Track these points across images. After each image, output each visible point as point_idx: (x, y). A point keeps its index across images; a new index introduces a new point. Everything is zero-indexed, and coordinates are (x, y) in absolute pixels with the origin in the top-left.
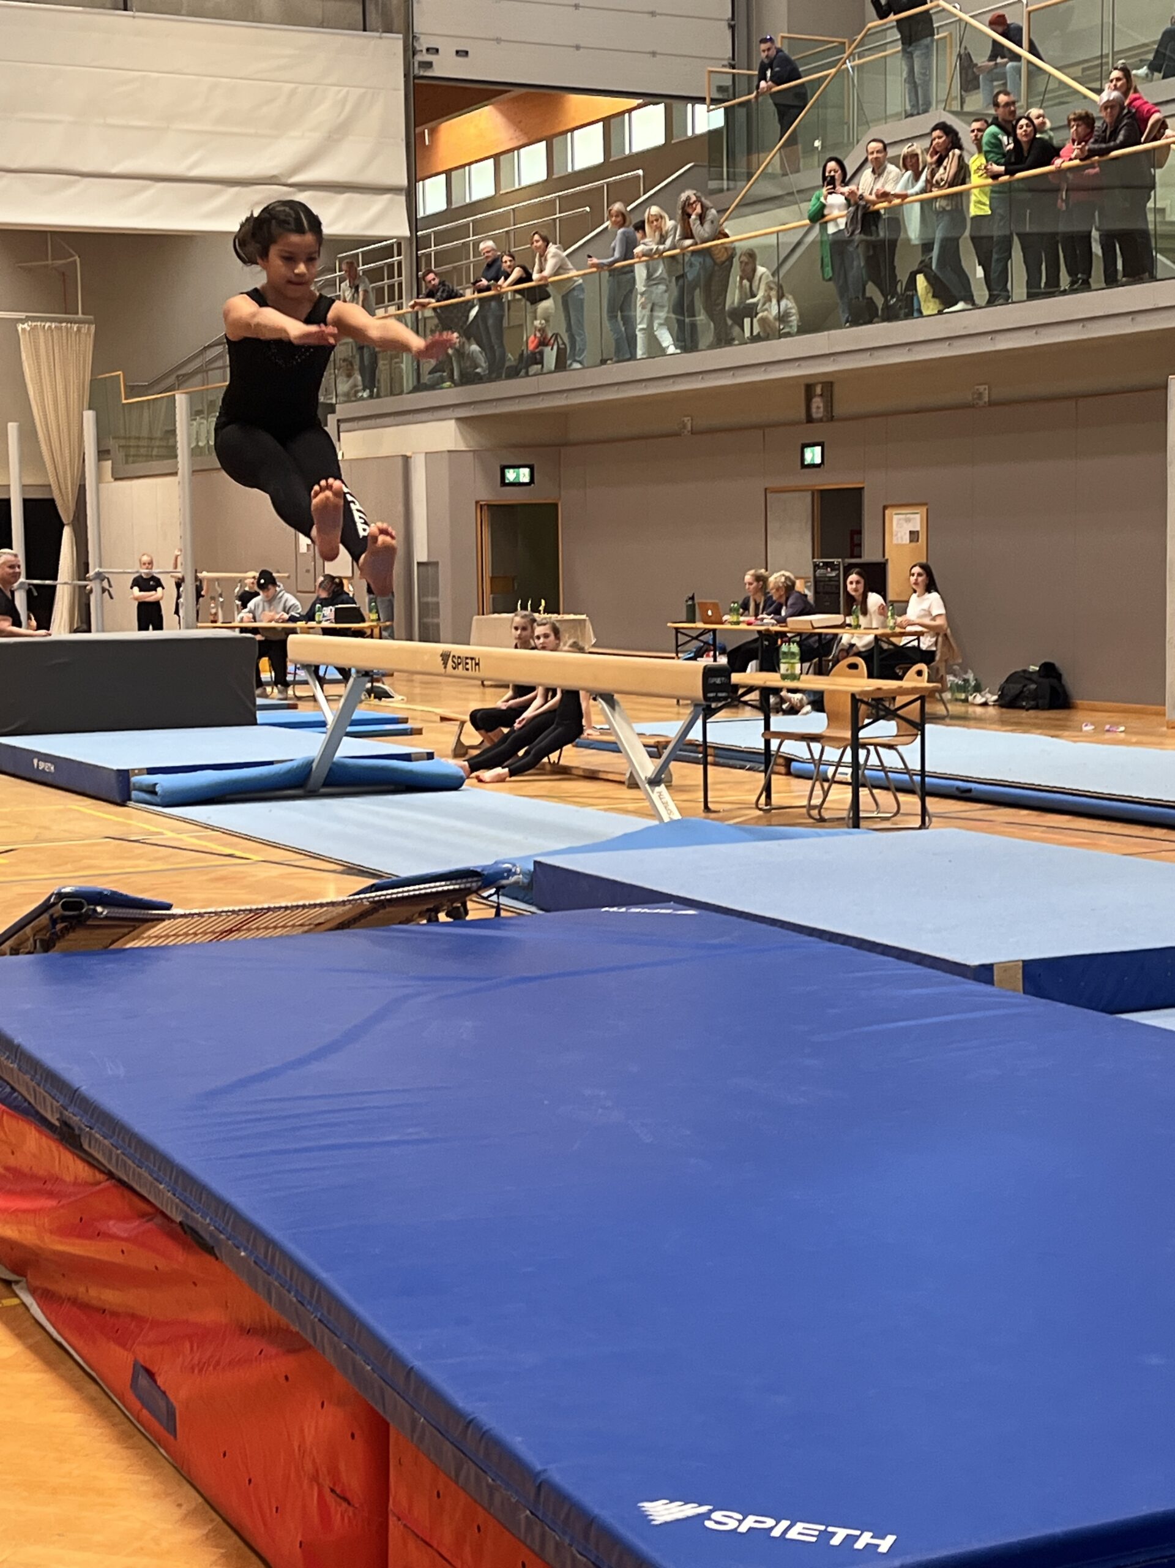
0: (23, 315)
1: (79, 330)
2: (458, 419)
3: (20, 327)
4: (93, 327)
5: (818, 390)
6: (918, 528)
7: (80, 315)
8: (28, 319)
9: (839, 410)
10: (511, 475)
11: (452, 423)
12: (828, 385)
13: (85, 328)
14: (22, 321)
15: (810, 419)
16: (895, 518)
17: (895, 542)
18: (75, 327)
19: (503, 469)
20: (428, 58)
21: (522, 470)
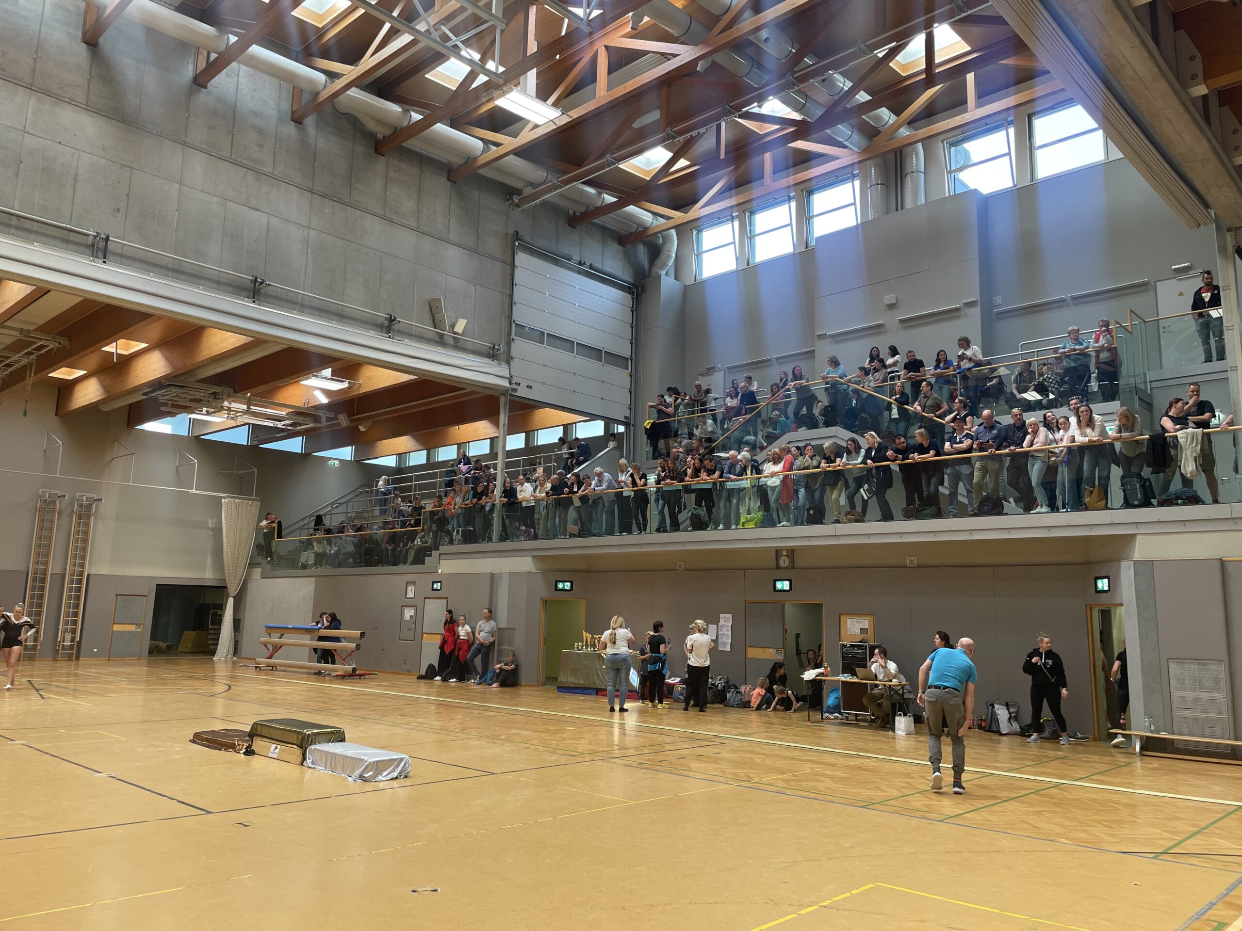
0: (225, 495)
1: (252, 504)
2: (533, 556)
3: (223, 500)
4: (259, 503)
5: (785, 553)
6: (867, 627)
7: (254, 497)
8: (228, 497)
9: (798, 563)
10: (560, 586)
11: (529, 559)
12: (792, 552)
13: (255, 503)
14: (224, 498)
15: (778, 567)
16: (849, 621)
17: (849, 632)
18: (250, 503)
19: (556, 582)
20: (516, 387)
21: (566, 583)
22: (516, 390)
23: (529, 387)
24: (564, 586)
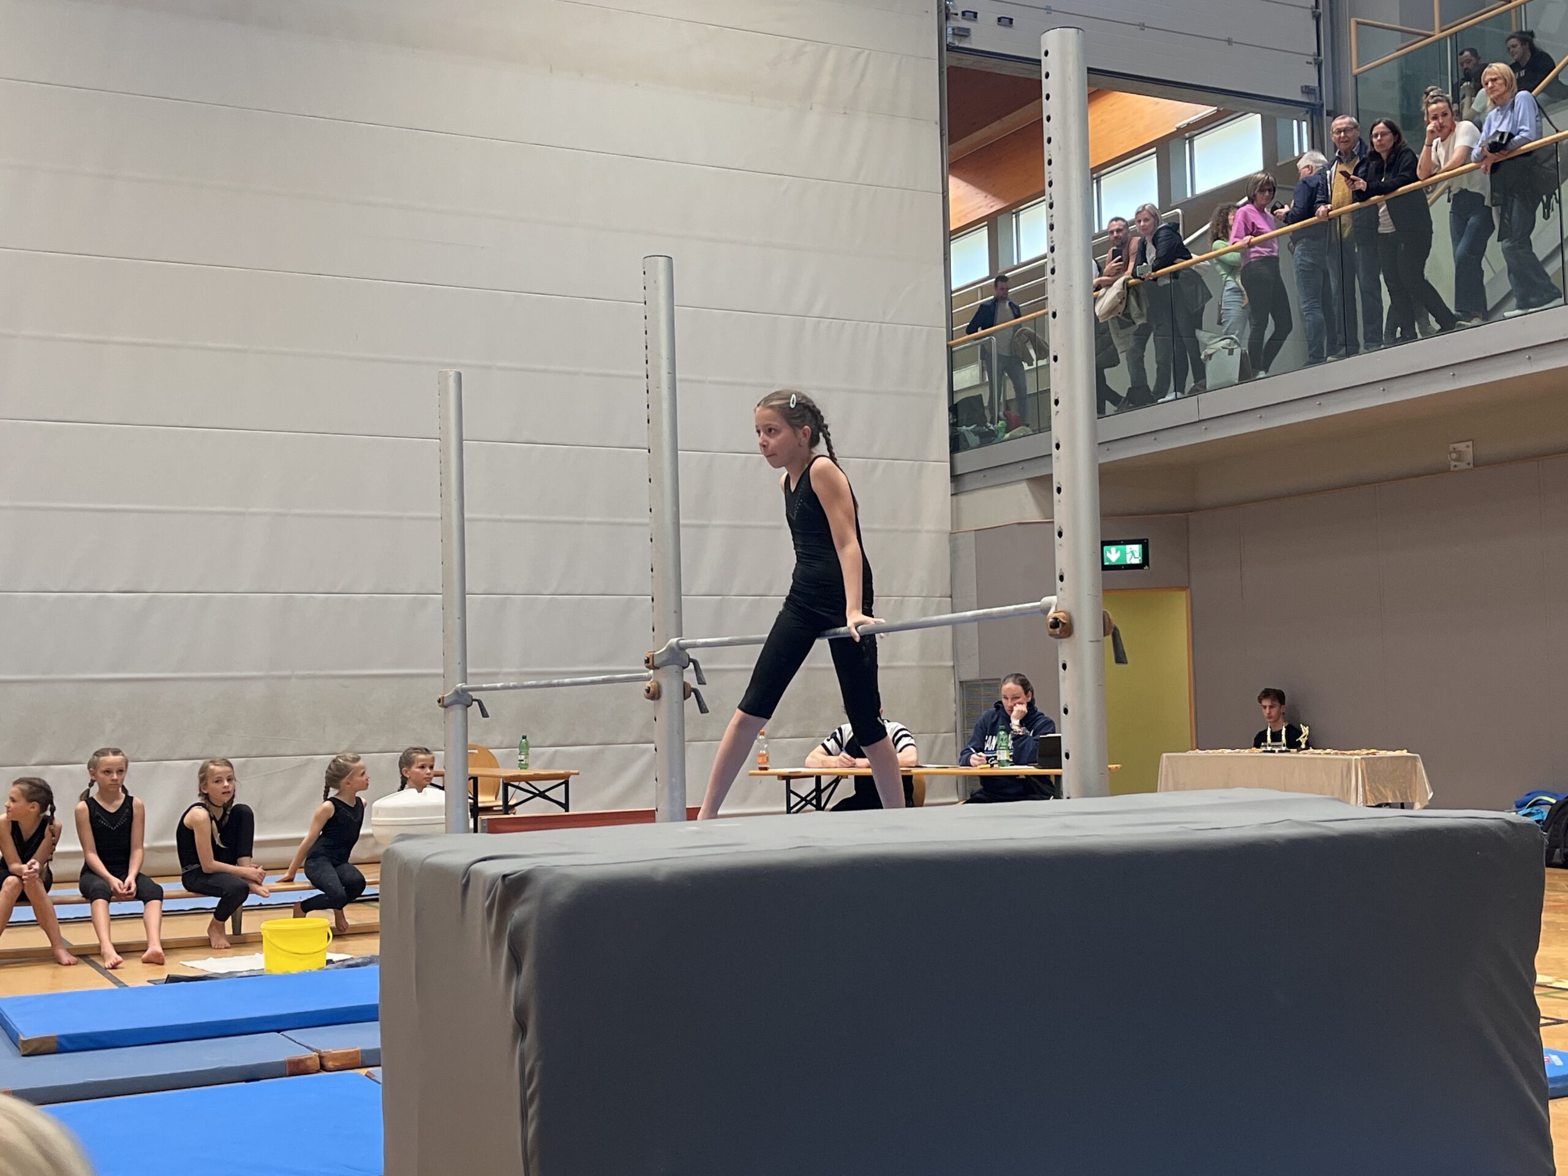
2: (1032, 480)
10: (1113, 555)
19: (1103, 547)
20: (964, 24)
21: (1129, 548)
22: (964, 33)
23: (1006, 22)
24: (1124, 554)
